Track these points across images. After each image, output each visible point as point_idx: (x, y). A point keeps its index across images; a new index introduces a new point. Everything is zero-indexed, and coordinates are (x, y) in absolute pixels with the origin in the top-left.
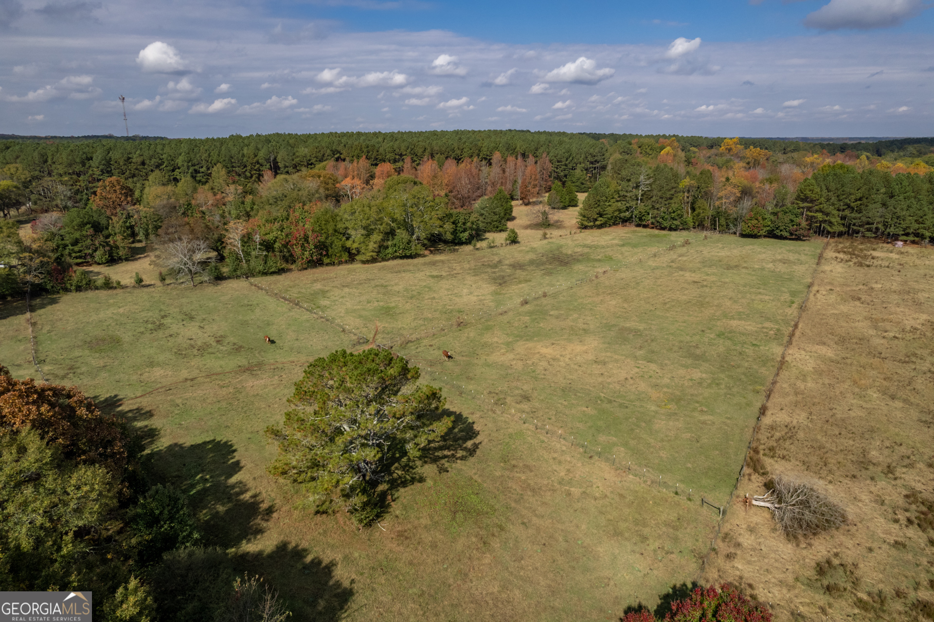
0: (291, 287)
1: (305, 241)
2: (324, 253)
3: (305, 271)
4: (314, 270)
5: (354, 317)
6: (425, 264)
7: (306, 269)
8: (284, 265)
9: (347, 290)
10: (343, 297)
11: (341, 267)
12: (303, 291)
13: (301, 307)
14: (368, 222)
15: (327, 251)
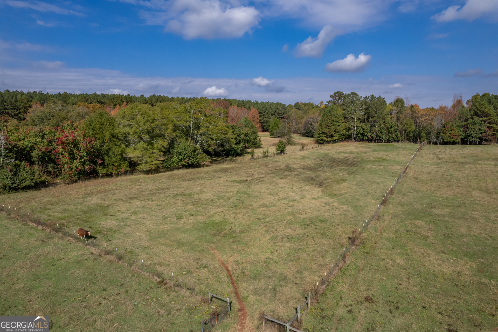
0: (52, 204)
1: (74, 147)
2: (99, 161)
3: (74, 184)
4: (87, 183)
5: (168, 246)
6: (216, 171)
7: (76, 182)
8: (44, 177)
9: (136, 203)
10: (135, 213)
11: (120, 178)
12: (72, 207)
13: (66, 234)
14: (153, 125)
15: (103, 159)
